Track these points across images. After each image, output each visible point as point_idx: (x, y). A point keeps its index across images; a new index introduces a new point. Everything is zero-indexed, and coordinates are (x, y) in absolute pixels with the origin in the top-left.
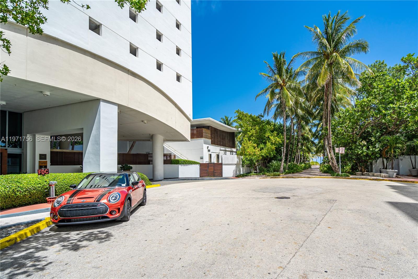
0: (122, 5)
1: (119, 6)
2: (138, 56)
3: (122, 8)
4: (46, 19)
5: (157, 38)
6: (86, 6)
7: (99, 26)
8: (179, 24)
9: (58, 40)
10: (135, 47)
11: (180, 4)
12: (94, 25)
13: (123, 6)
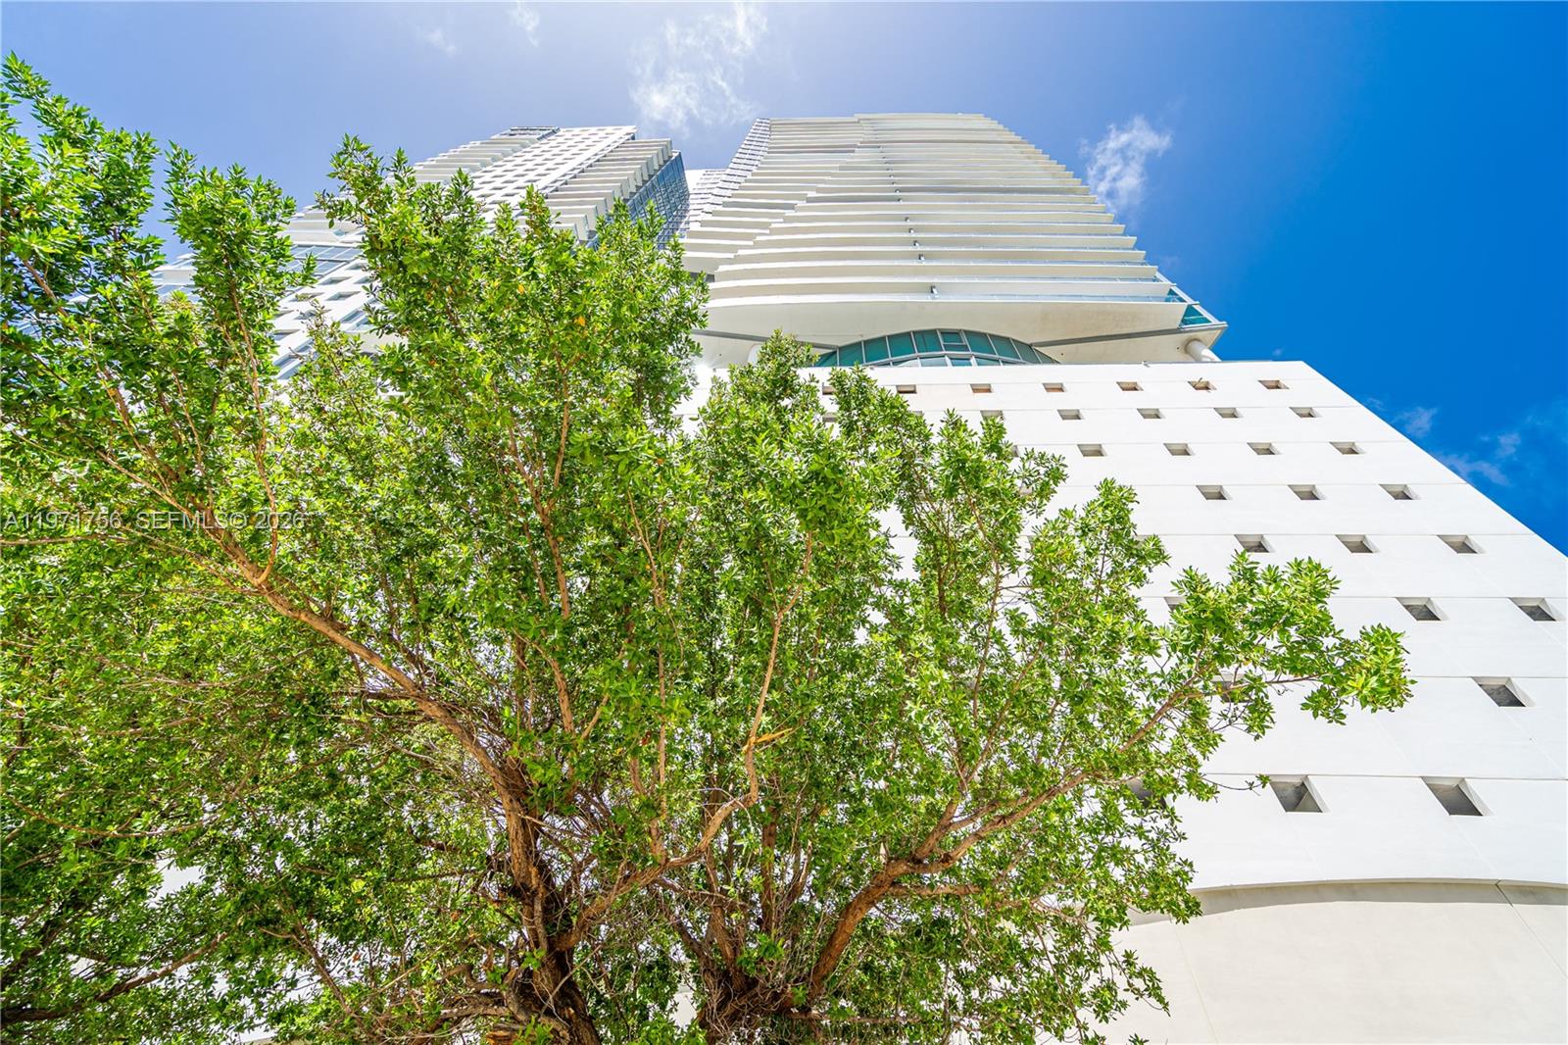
0: (1337, 712)
1: (1330, 722)
2: (1485, 808)
3: (1343, 724)
4: (1191, 865)
5: (1499, 704)
6: (1258, 782)
7: (1303, 784)
8: (1535, 604)
9: (1234, 890)
10: (1454, 784)
11: (1480, 549)
12: (1290, 791)
13: (1344, 716)
